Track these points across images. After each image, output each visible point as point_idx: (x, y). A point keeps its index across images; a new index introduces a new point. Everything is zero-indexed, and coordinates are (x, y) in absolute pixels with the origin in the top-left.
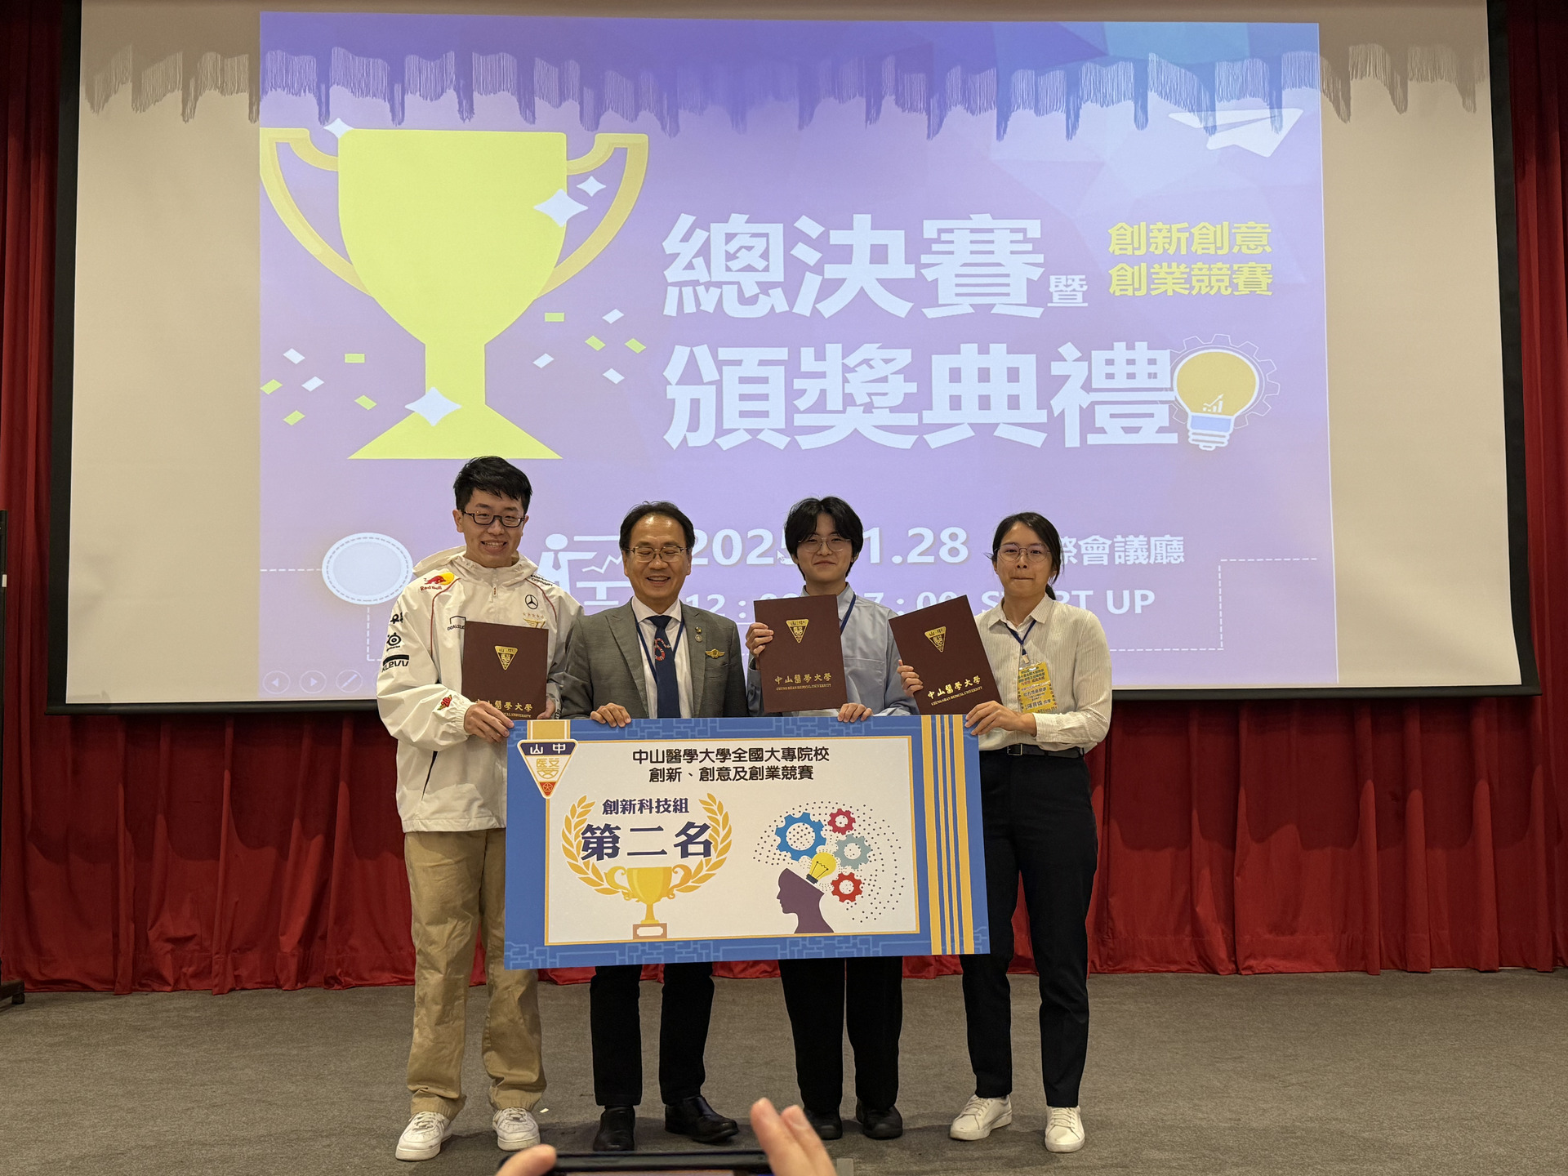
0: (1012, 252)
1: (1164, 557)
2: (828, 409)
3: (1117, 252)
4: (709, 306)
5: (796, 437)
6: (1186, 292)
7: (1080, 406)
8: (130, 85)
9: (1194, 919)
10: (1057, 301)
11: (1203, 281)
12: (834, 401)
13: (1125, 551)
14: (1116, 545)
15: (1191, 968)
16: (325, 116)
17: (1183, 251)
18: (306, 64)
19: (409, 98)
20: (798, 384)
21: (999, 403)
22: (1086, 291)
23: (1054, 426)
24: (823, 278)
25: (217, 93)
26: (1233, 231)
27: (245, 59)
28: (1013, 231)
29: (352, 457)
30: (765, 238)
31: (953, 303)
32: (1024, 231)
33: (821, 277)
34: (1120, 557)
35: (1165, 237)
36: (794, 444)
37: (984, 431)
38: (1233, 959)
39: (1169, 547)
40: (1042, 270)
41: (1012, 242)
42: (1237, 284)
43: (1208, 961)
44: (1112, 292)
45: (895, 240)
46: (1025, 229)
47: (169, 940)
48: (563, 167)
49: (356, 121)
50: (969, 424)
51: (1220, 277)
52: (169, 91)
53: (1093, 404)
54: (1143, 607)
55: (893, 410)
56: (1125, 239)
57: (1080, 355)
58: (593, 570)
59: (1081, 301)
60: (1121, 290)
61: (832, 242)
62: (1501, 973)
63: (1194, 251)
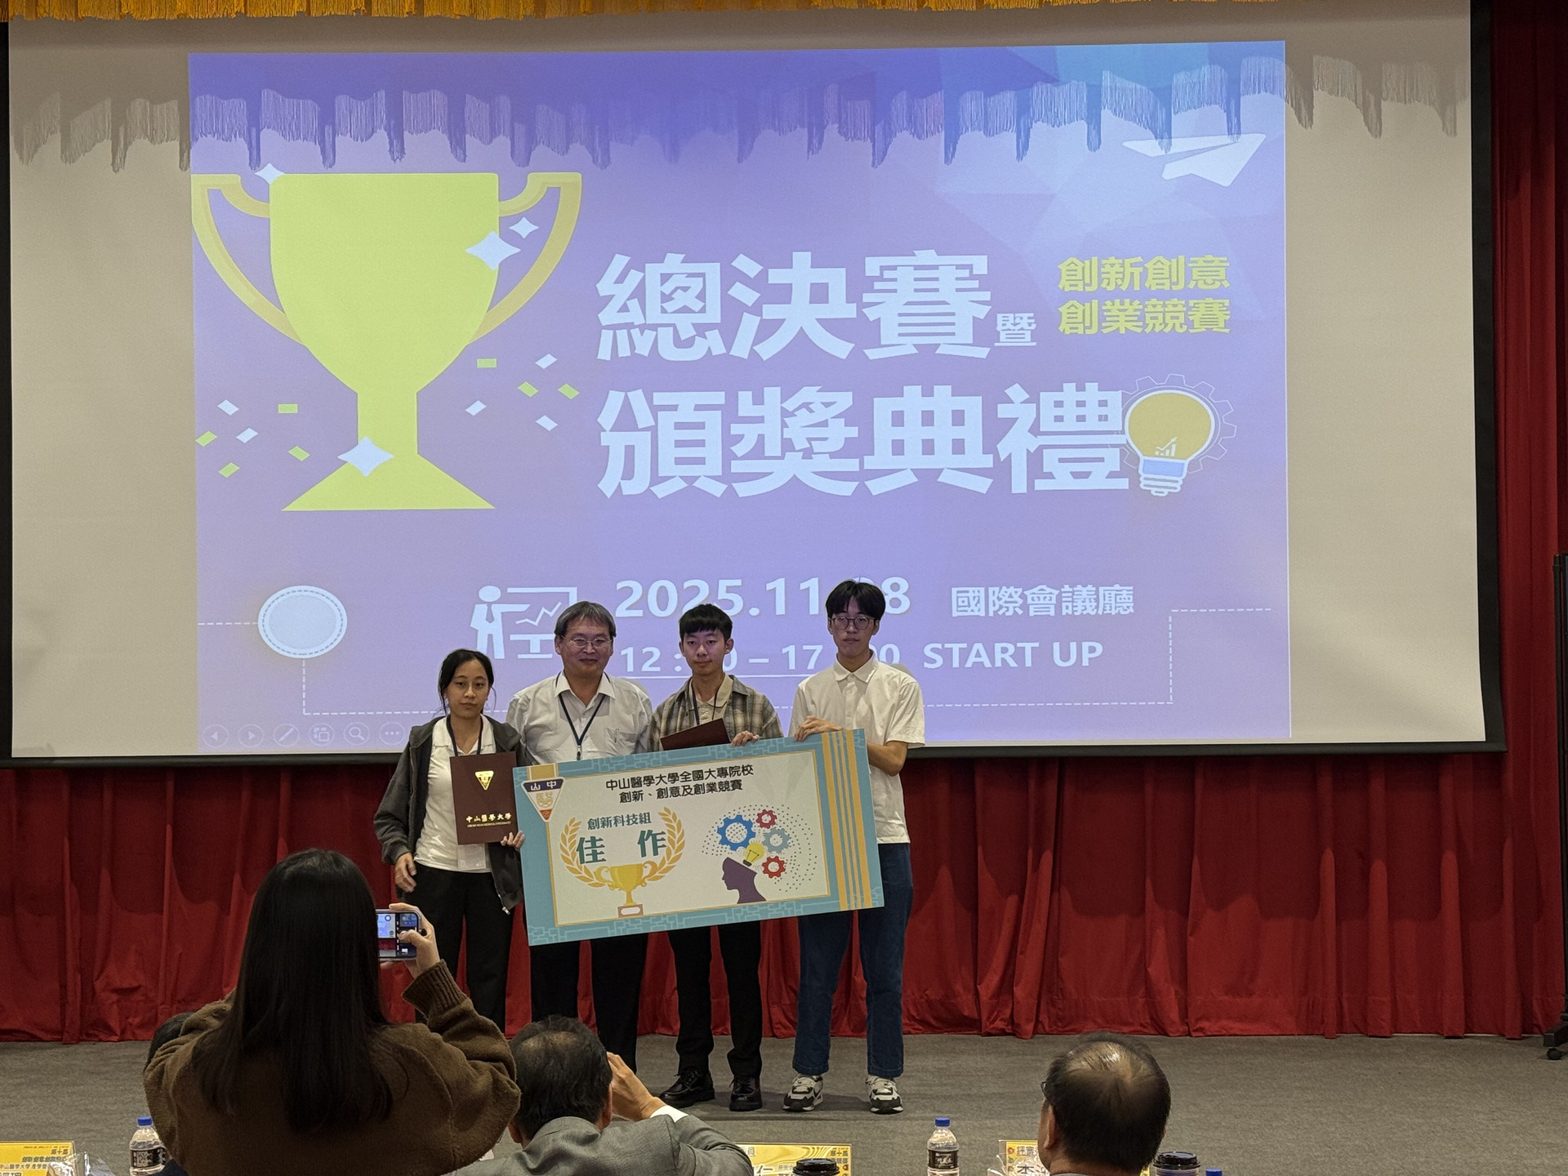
0: (958, 290)
1: (1113, 609)
2: (766, 455)
3: (1066, 290)
4: (644, 349)
5: (734, 485)
6: (1139, 330)
7: (1028, 451)
8: (58, 135)
9: (1147, 980)
10: (1004, 340)
11: (1156, 318)
12: (773, 447)
13: (1073, 602)
14: (1063, 595)
15: (1145, 1030)
16: (256, 161)
17: (1137, 287)
18: (237, 108)
19: (339, 139)
20: (736, 429)
21: (943, 447)
22: (1036, 328)
23: (1001, 471)
24: (761, 320)
25: (147, 141)
26: (1191, 265)
27: (174, 105)
28: (959, 267)
29: (285, 510)
30: (701, 279)
31: (896, 343)
32: (970, 267)
33: (758, 319)
34: (1067, 607)
35: (1117, 272)
36: (731, 491)
37: (928, 477)
38: (1186, 1021)
39: (1118, 597)
40: (990, 307)
41: (957, 279)
42: (1193, 320)
43: (1160, 1023)
44: (1062, 331)
45: (836, 279)
46: (972, 265)
47: (116, 991)
48: (497, 209)
49: (285, 167)
50: (912, 470)
51: (1176, 314)
52: (98, 142)
53: (1041, 448)
54: (1090, 659)
55: (833, 455)
56: (1076, 275)
57: (1027, 396)
58: (526, 623)
59: (1029, 340)
60: (1071, 328)
61: (771, 281)
62: (1465, 1040)
63: (1148, 286)
